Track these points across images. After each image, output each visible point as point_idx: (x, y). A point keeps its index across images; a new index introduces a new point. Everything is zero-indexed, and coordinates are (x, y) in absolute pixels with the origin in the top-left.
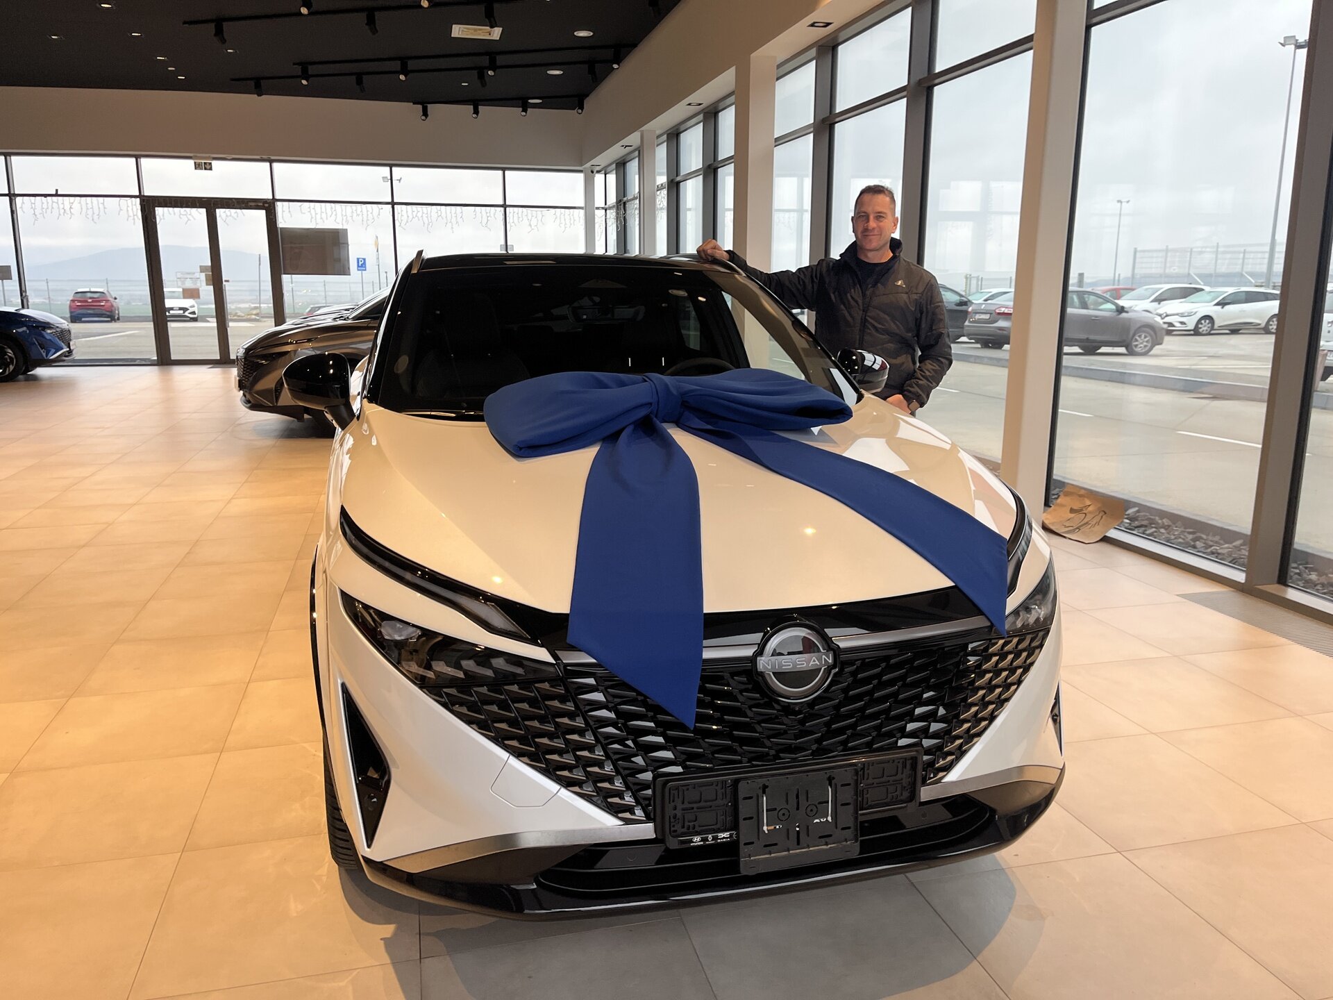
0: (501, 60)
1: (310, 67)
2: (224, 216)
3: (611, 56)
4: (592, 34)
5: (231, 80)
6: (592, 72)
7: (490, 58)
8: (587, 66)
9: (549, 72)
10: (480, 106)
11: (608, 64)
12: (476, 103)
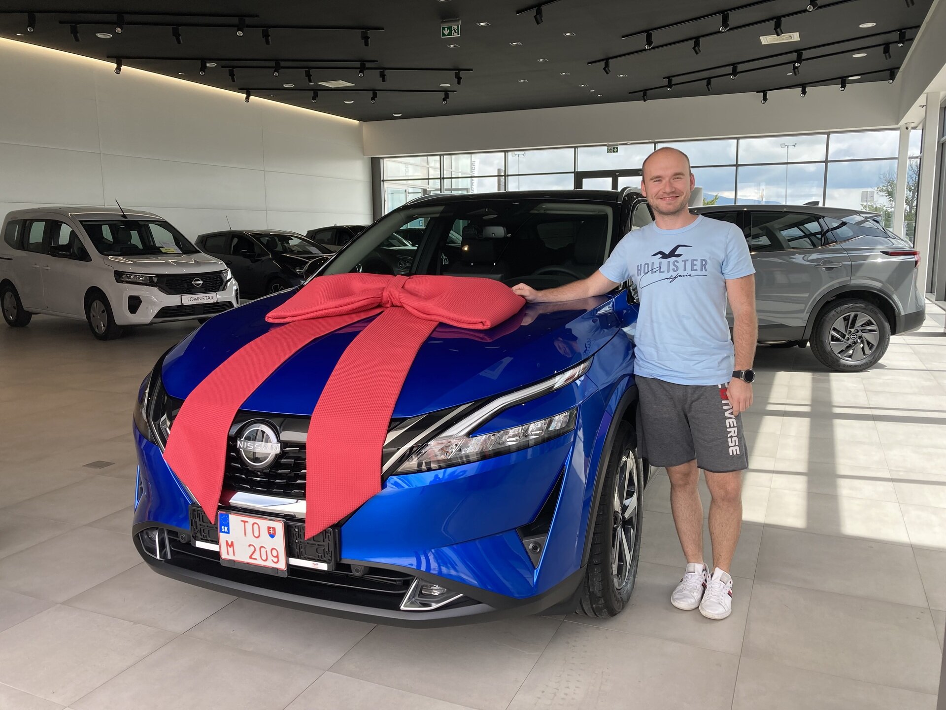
1: (673, 79)
3: (897, 39)
4: (875, 24)
5: (629, 93)
6: (886, 51)
7: (798, 53)
8: (882, 47)
9: (854, 56)
10: (807, 88)
11: (895, 44)
12: (804, 87)
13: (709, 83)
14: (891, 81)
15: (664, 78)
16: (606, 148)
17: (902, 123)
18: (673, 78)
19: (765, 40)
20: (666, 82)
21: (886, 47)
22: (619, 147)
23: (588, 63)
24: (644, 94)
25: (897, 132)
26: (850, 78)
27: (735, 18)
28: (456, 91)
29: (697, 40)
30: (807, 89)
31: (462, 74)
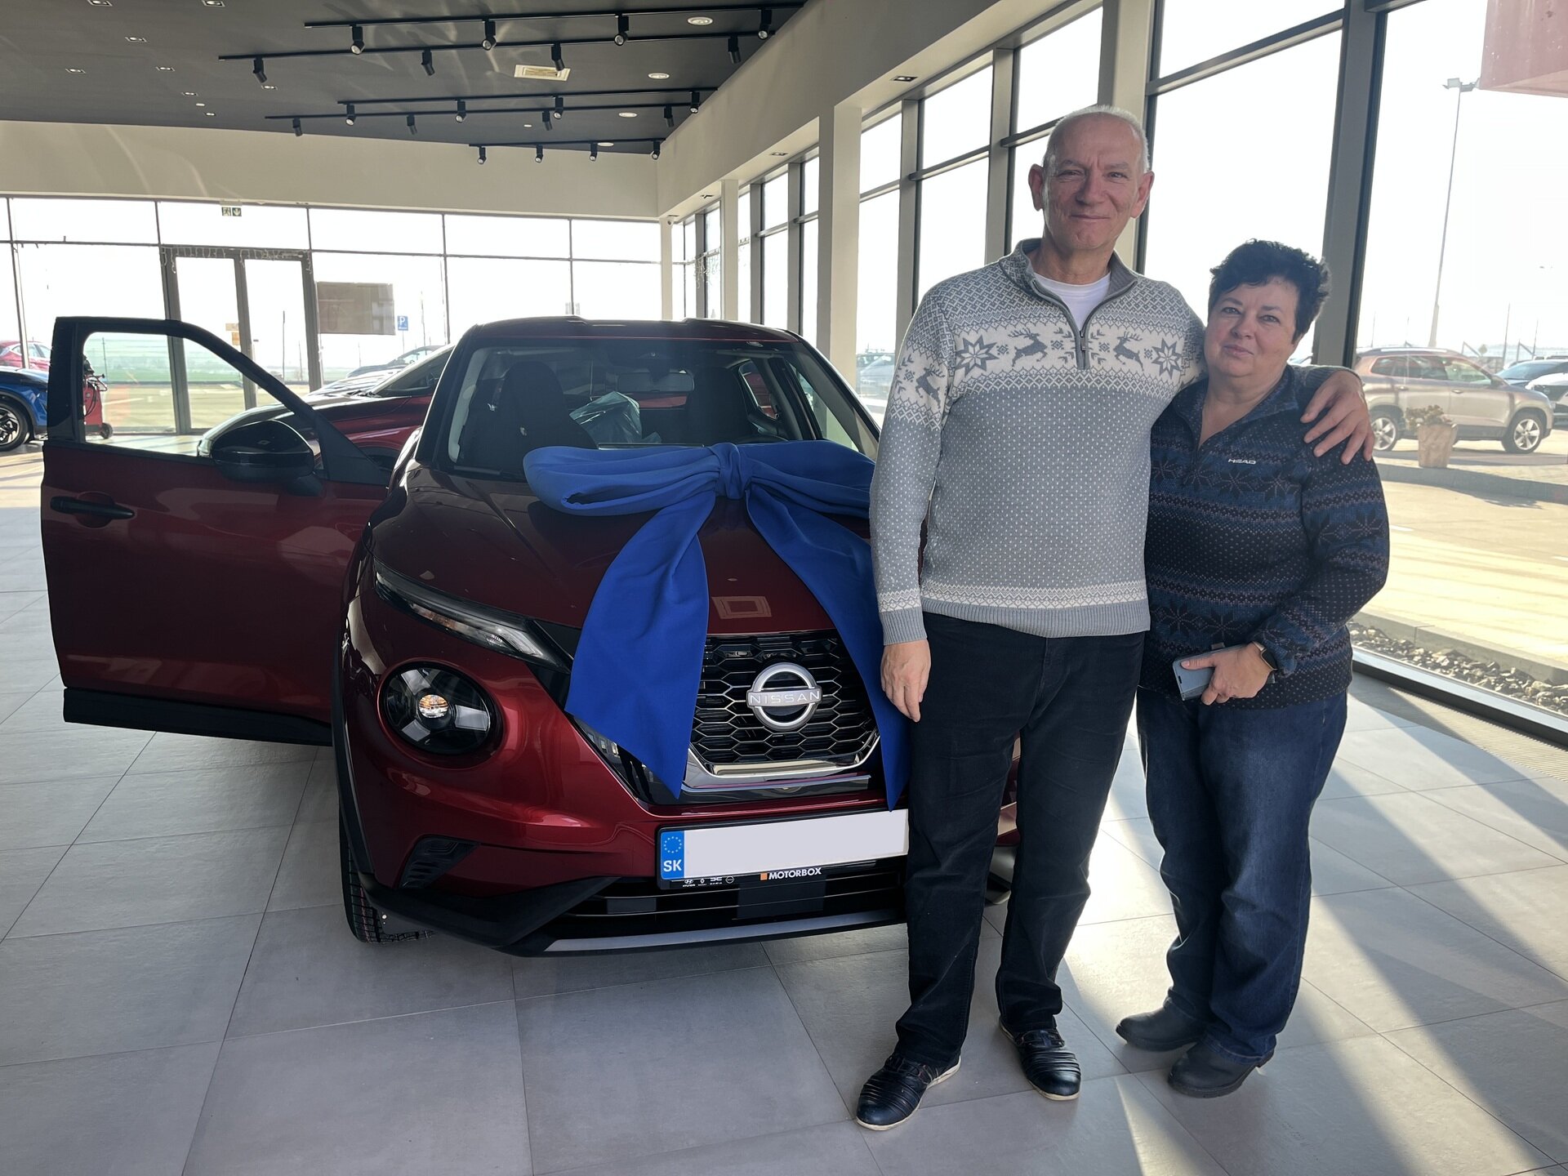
0: (568, 101)
2: (254, 267)
3: (690, 100)
4: (668, 76)
5: (266, 118)
6: (668, 115)
7: (557, 99)
8: (663, 108)
9: (622, 115)
10: (544, 150)
11: (686, 106)
12: (539, 146)
13: (411, 123)
14: (655, 156)
15: (339, 102)
16: (218, 207)
17: (665, 215)
18: (356, 105)
19: (521, 71)
20: (343, 108)
21: (668, 109)
22: (244, 208)
23: (220, 58)
24: (296, 124)
25: (658, 227)
26: (599, 144)
27: (502, 32)
29: (429, 51)
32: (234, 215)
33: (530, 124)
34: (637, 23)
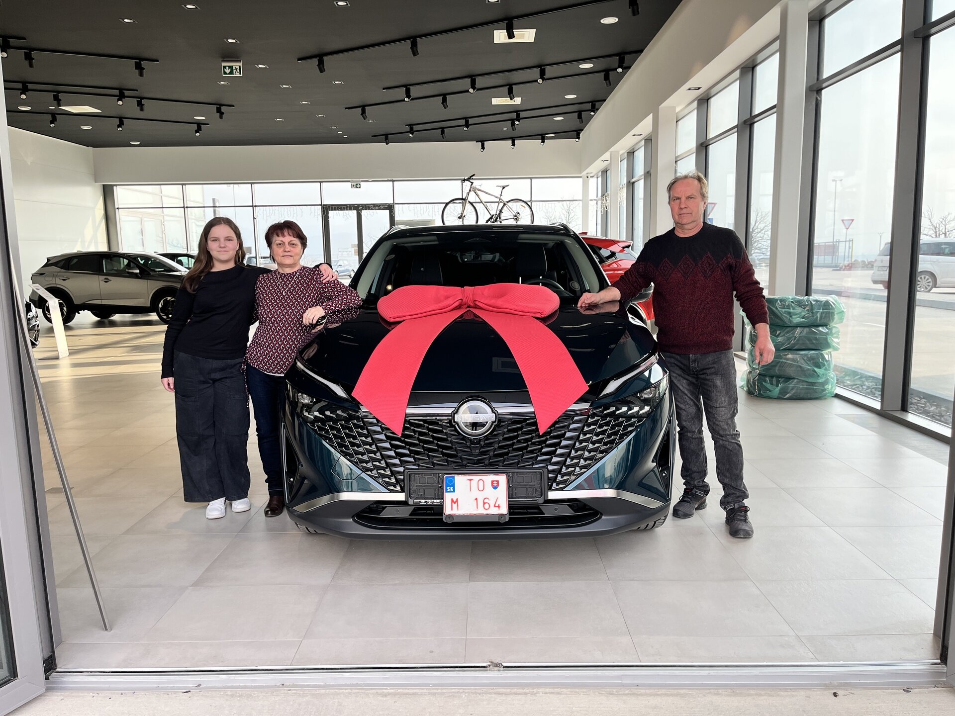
0: (522, 115)
2: (366, 214)
3: (589, 108)
4: (576, 96)
5: (372, 136)
6: (580, 117)
7: (517, 114)
8: (577, 114)
9: (555, 119)
11: (589, 112)
12: (513, 139)
13: (443, 132)
14: (577, 140)
15: (406, 126)
16: (349, 184)
17: (584, 173)
18: (414, 126)
19: (496, 101)
20: (408, 128)
21: (580, 114)
22: (362, 183)
23: (346, 109)
24: (386, 138)
25: (581, 179)
26: (547, 135)
27: (480, 82)
28: (209, 124)
29: (444, 96)
30: (516, 142)
31: (223, 109)
32: (357, 187)
33: (506, 128)
34: (550, 71)
